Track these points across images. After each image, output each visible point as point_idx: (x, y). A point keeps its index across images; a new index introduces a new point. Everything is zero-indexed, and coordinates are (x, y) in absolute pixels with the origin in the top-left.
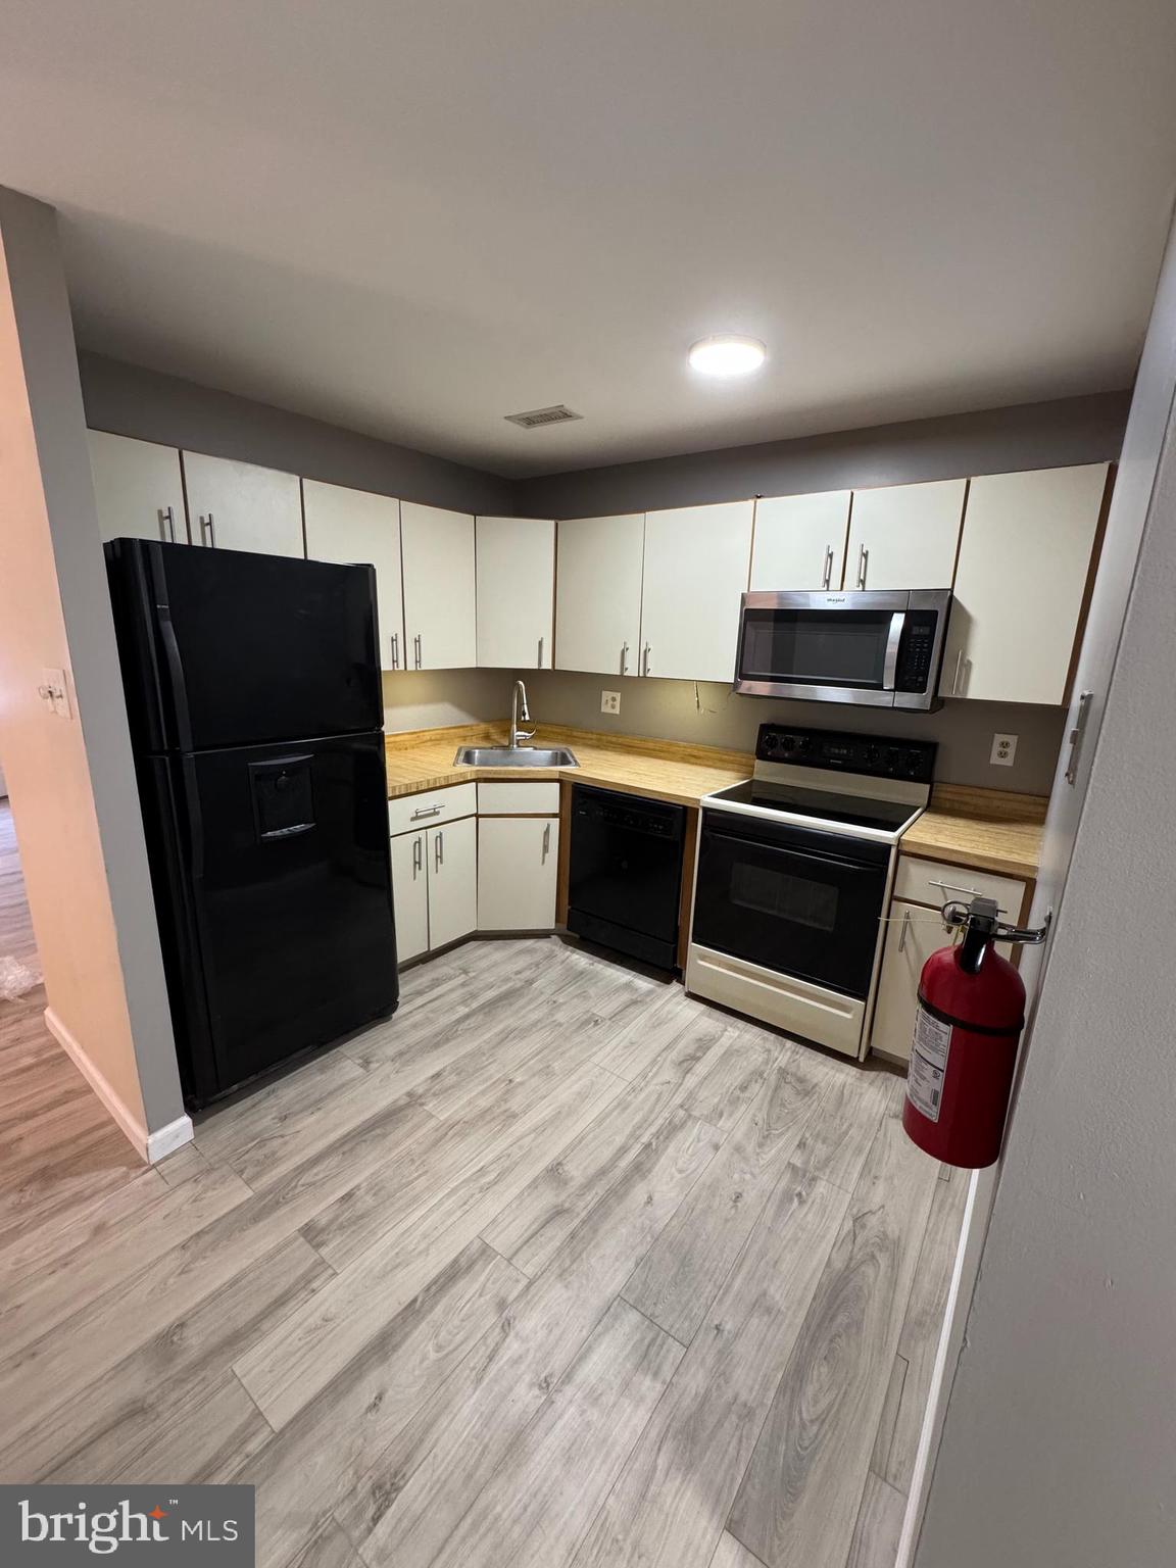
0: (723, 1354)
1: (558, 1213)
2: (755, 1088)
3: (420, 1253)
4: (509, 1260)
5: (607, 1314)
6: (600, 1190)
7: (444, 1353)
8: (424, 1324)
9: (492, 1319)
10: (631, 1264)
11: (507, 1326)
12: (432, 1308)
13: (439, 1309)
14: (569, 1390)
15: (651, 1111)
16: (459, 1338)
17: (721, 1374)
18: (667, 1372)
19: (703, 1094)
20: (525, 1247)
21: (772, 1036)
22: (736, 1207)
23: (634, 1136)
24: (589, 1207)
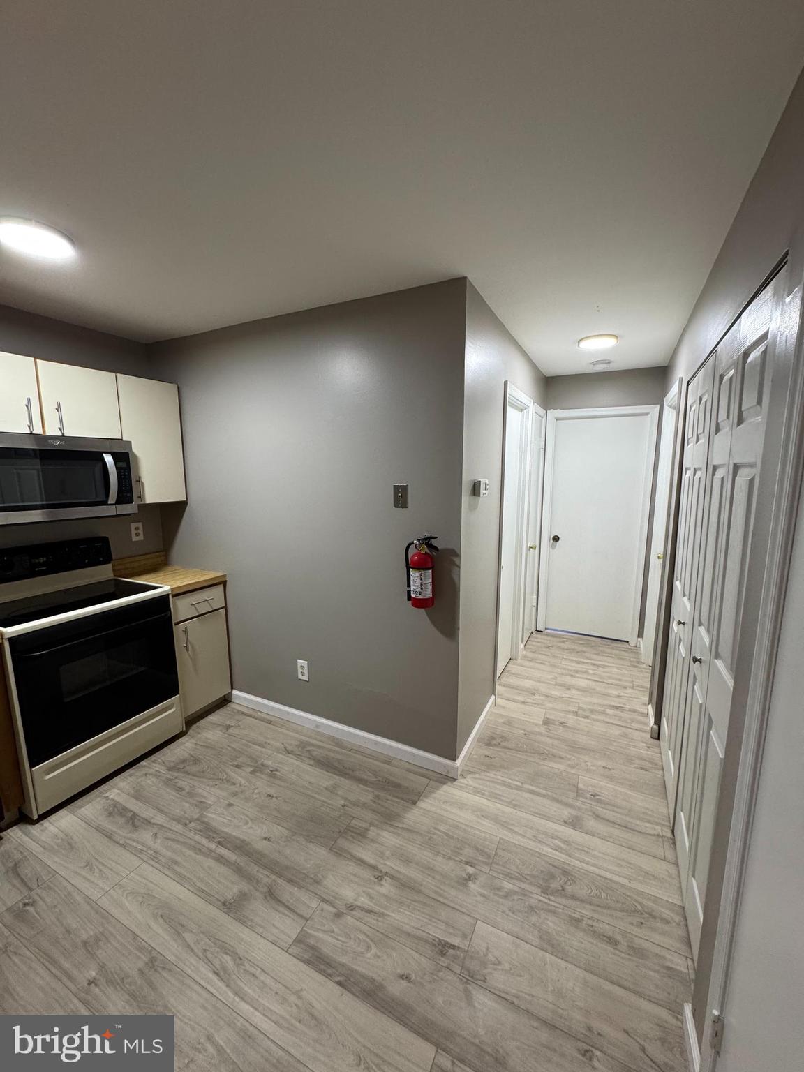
0: (355, 804)
1: (271, 895)
2: (180, 783)
3: (300, 998)
4: (307, 920)
5: (340, 853)
6: (254, 870)
7: (371, 943)
8: (355, 967)
9: (349, 919)
10: (311, 846)
11: (351, 908)
12: (343, 965)
13: (344, 960)
14: (380, 866)
15: (184, 844)
16: (362, 937)
17: (364, 806)
18: (365, 825)
19: (177, 811)
20: (298, 911)
21: (130, 771)
22: (276, 797)
23: (208, 853)
24: (267, 873)
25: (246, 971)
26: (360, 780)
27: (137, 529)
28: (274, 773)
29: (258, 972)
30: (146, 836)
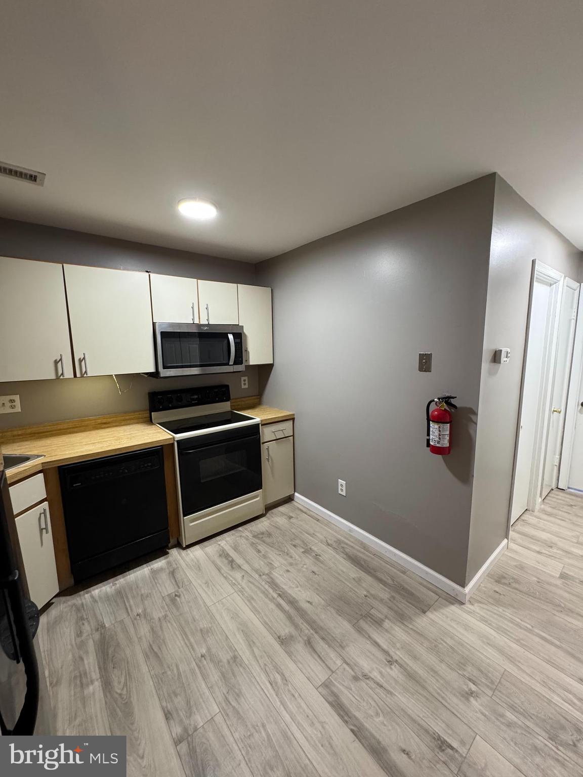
0: (375, 597)
1: (309, 643)
2: (260, 547)
3: (323, 727)
4: (333, 672)
5: (360, 631)
6: (299, 621)
7: (380, 711)
8: (365, 724)
9: (363, 684)
10: (340, 618)
11: (366, 677)
12: (357, 719)
13: (357, 714)
14: (392, 654)
15: (259, 588)
16: (373, 703)
17: (382, 600)
18: (382, 617)
19: (256, 566)
20: (327, 663)
21: (232, 532)
22: (318, 575)
23: (272, 599)
24: (309, 628)
25: (289, 691)
26: (380, 581)
27: (245, 381)
28: (318, 557)
29: (296, 695)
30: (238, 575)
